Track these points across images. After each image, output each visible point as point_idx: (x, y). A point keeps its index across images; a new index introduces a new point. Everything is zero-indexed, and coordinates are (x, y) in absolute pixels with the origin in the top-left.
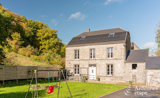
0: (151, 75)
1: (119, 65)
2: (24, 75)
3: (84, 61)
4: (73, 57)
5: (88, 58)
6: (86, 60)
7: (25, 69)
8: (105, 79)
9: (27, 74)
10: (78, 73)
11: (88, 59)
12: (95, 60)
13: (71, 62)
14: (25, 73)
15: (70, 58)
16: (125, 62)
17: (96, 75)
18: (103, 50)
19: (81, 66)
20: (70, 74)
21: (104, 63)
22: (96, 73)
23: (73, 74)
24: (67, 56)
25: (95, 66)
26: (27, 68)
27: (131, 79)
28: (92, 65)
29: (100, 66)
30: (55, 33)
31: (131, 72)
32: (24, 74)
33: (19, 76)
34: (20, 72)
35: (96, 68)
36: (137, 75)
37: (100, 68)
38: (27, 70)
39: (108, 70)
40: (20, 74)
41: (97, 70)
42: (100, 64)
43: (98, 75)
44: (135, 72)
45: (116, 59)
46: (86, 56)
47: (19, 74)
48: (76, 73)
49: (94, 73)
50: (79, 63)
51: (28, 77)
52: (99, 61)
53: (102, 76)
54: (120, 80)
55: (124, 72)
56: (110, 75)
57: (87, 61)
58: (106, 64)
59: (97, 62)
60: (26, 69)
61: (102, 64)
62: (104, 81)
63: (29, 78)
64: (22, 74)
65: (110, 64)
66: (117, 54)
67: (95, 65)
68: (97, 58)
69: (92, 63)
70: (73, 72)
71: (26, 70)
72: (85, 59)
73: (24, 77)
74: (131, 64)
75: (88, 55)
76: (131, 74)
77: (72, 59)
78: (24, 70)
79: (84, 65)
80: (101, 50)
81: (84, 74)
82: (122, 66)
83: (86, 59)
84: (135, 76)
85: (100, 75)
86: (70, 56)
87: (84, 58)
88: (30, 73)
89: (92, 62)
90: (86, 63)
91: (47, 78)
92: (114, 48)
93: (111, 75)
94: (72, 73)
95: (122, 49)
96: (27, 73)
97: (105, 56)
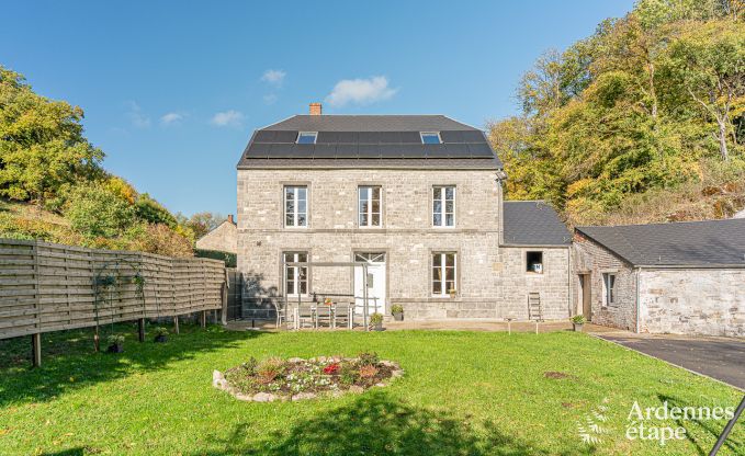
0: (652, 292)
1: (479, 255)
2: (77, 307)
3: (333, 236)
4: (275, 216)
5: (352, 223)
6: (339, 231)
7: (80, 265)
8: (423, 313)
9: (93, 299)
10: (303, 288)
11: (349, 228)
12: (384, 231)
13: (268, 237)
14: (80, 291)
15: (263, 219)
16: (502, 243)
17: (388, 295)
18: (416, 193)
19: (318, 257)
20: (265, 296)
21: (421, 245)
22: (388, 288)
23: (277, 294)
24: (245, 209)
25: (381, 259)
26: (89, 258)
27: (523, 306)
28: (366, 254)
29: (403, 259)
30: (74, 117)
31: (524, 282)
32: (75, 299)
33: (52, 309)
34: (52, 286)
35: (388, 268)
36: (542, 295)
37: (405, 266)
38: (91, 274)
39: (436, 275)
40: (57, 300)
41: (392, 275)
42: (402, 248)
43: (395, 296)
44: (536, 284)
45: (466, 232)
46: (340, 216)
47: (50, 300)
48: (290, 289)
49: (379, 290)
50: (305, 246)
51: (96, 319)
52: (400, 237)
53: (411, 301)
54: (483, 312)
55: (499, 283)
56: (443, 294)
57: (346, 235)
58: (430, 249)
59: (390, 240)
60: (86, 265)
61: (413, 250)
62: (422, 319)
63: (101, 322)
64: (64, 300)
65: (443, 252)
66: (471, 213)
67: (379, 255)
68: (389, 227)
69: (367, 247)
70: (276, 284)
71: (85, 273)
72: (336, 227)
73: (77, 315)
74: (523, 252)
75: (351, 209)
76: (524, 292)
77: (271, 227)
78: (73, 273)
79: (331, 254)
80: (408, 193)
81: (330, 291)
82: (490, 258)
83: (342, 227)
84: (536, 296)
85: (404, 295)
86: (264, 212)
87: (334, 224)
88: (107, 294)
89: (369, 243)
90: (343, 245)
91: (179, 317)
92: (459, 186)
93: (448, 296)
94: (273, 291)
95: (490, 192)
96: (89, 291)
97: (423, 217)
